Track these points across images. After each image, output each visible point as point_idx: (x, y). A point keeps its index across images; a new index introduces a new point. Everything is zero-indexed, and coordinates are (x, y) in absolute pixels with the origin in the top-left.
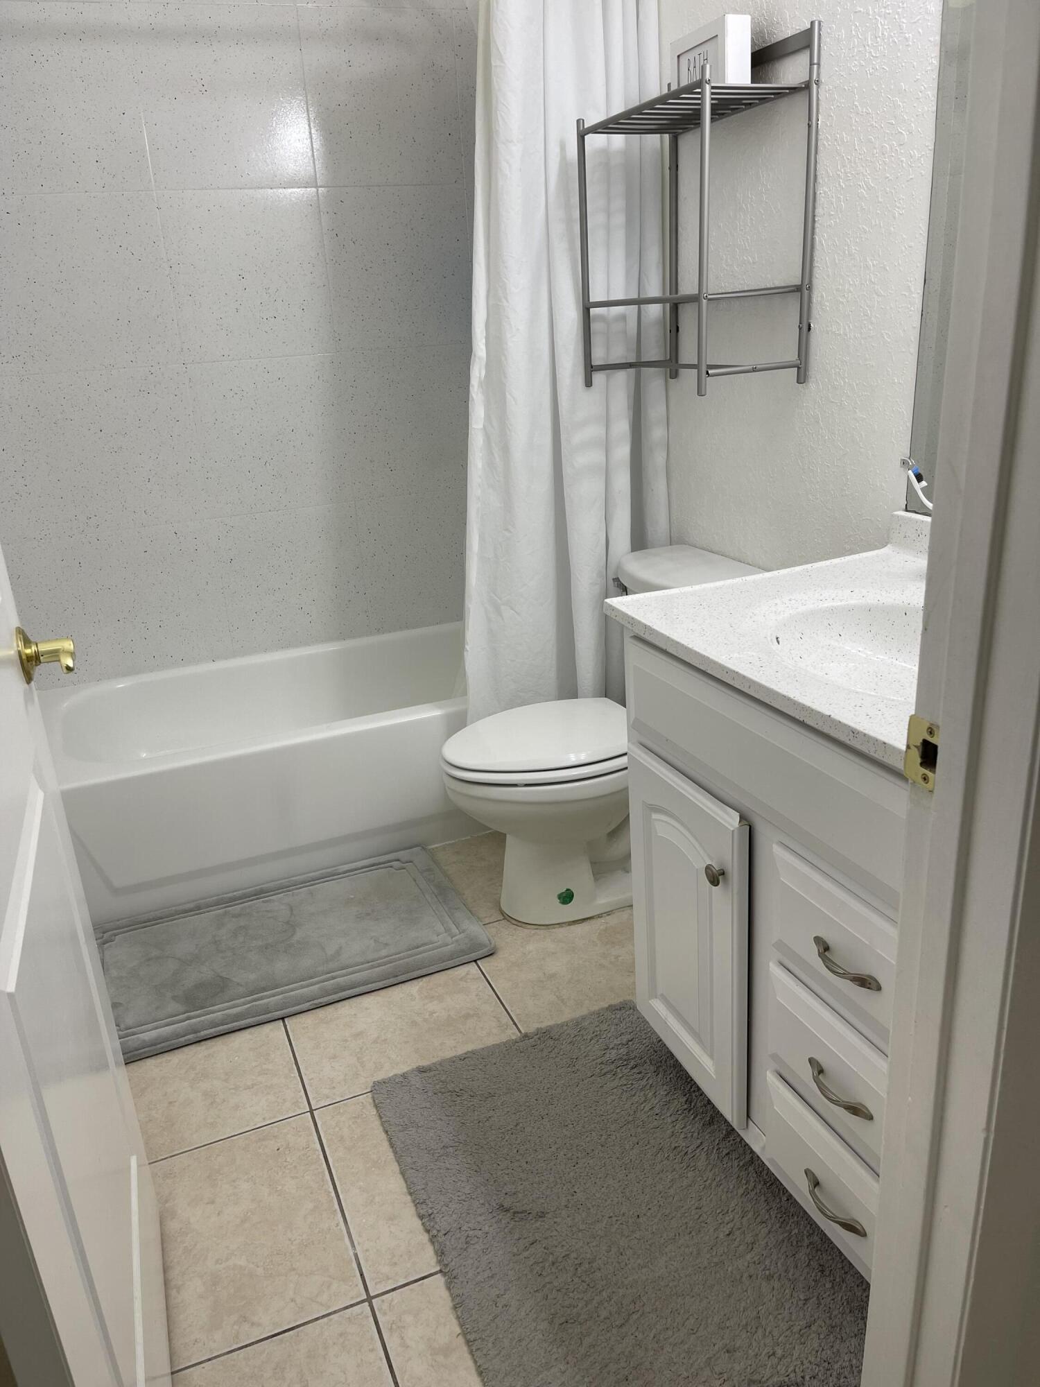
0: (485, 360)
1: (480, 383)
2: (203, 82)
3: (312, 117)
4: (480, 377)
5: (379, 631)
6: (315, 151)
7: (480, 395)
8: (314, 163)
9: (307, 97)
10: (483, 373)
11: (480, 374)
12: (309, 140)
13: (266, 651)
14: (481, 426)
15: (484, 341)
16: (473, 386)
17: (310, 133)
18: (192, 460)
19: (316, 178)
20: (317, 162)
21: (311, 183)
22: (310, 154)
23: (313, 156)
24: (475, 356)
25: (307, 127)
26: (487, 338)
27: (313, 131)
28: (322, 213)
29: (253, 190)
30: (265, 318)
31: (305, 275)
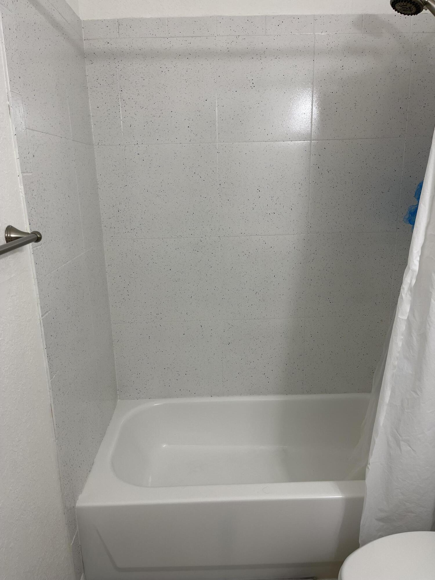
0: (417, 271)
1: (410, 289)
2: (253, 81)
3: (315, 100)
4: (411, 283)
5: (309, 392)
6: (313, 119)
7: (408, 296)
8: (311, 126)
9: (313, 89)
10: (414, 281)
11: (411, 281)
12: (311, 113)
13: (241, 395)
14: (405, 318)
15: (418, 259)
16: (404, 289)
17: (312, 109)
18: (216, 288)
19: (311, 134)
20: (313, 126)
21: (308, 137)
22: (310, 121)
23: (311, 122)
24: (409, 268)
25: (311, 106)
26: (421, 257)
27: (314, 108)
28: (311, 155)
29: (273, 143)
30: (268, 214)
31: (296, 190)
